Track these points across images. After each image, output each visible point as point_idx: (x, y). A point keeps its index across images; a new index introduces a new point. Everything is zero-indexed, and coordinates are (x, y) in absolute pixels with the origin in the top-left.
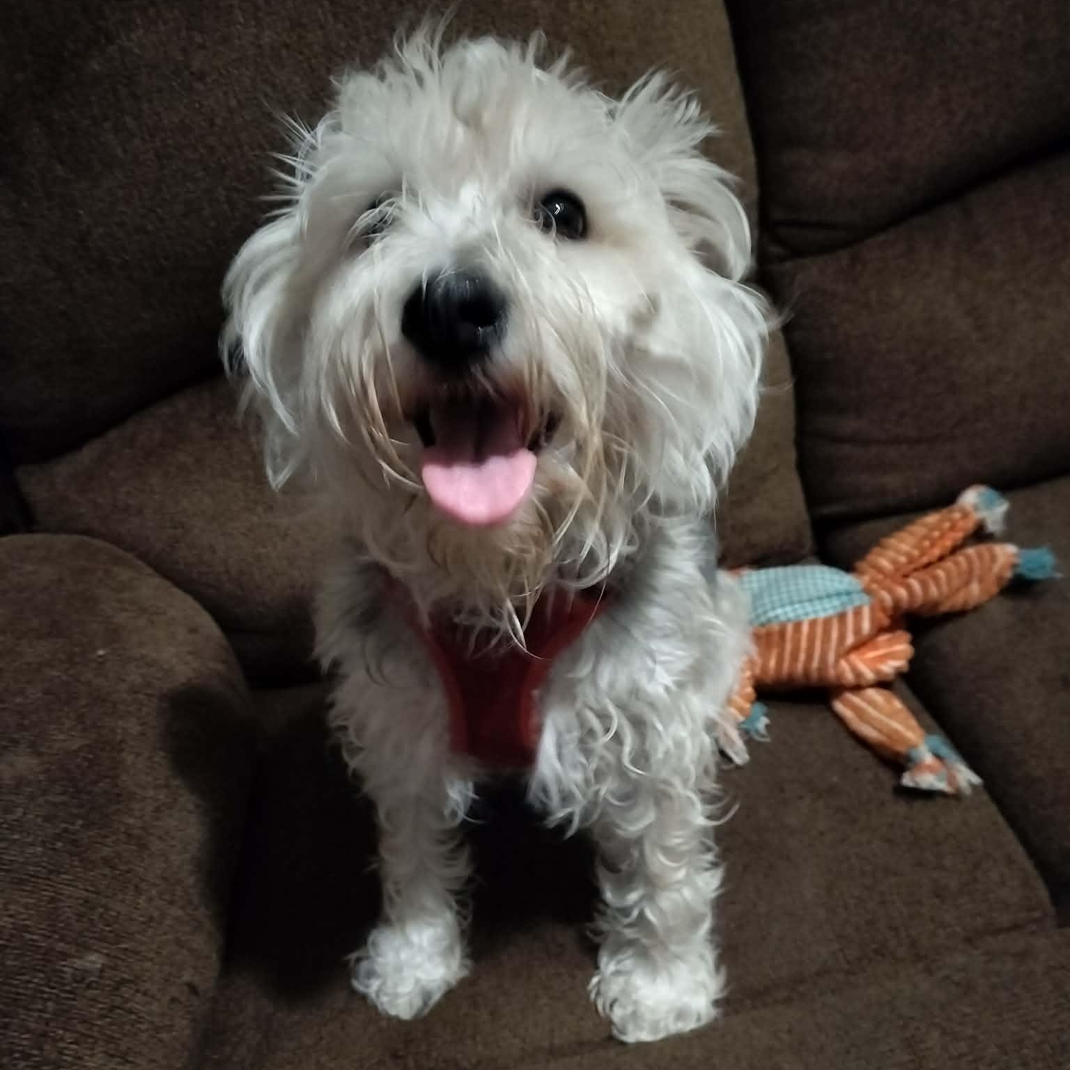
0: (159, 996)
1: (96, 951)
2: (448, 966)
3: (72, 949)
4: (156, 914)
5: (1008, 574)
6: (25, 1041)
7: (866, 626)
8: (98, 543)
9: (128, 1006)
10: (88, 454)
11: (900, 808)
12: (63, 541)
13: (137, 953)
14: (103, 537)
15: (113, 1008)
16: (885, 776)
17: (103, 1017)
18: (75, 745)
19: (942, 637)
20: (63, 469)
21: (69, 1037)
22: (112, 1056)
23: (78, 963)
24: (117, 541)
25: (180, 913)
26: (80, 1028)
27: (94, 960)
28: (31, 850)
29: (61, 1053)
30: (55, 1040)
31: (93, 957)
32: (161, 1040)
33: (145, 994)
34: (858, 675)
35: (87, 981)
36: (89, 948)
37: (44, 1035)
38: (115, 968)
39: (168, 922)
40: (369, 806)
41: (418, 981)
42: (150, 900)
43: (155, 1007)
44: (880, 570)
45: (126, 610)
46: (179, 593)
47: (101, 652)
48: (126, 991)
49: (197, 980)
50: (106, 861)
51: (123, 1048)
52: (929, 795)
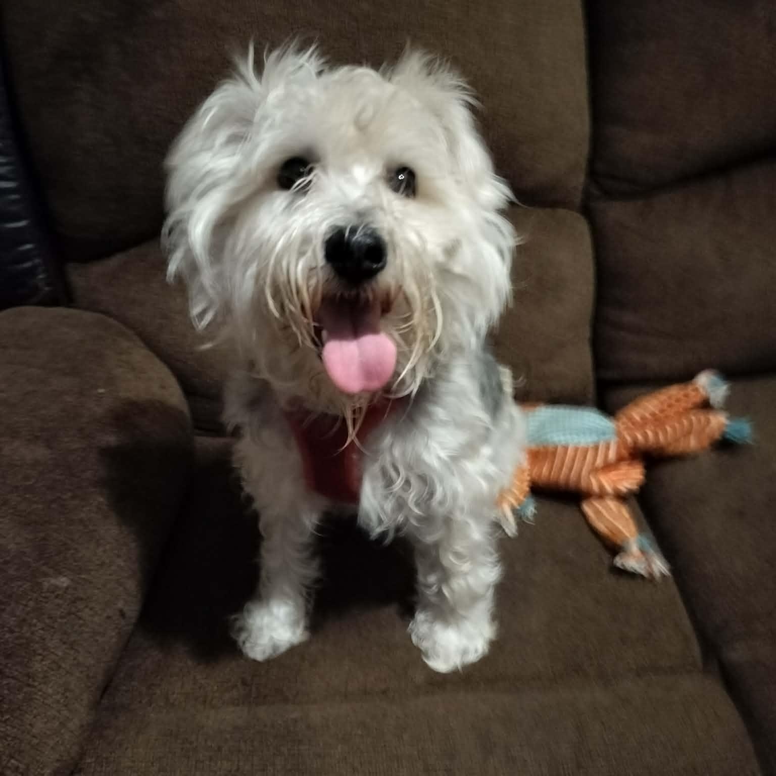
0: (99, 612)
1: (65, 576)
2: (294, 633)
3: (51, 571)
4: (107, 561)
5: (717, 436)
6: (12, 621)
7: (612, 455)
8: (111, 321)
9: (79, 614)
10: (115, 261)
11: (610, 580)
12: (88, 316)
13: (91, 583)
14: (116, 317)
15: (69, 614)
16: (606, 556)
17: (62, 617)
18: (76, 446)
19: (667, 472)
20: (98, 269)
21: (40, 625)
22: (65, 643)
23: (53, 581)
24: (125, 322)
25: (122, 564)
26: (47, 621)
27: (63, 581)
28: (35, 506)
29: (33, 633)
30: (30, 625)
31: (64, 579)
32: (97, 641)
33: (91, 609)
34: (601, 487)
35: (56, 593)
36: (60, 573)
37: (24, 620)
38: (75, 589)
39: (113, 568)
40: (255, 517)
41: (272, 638)
42: (105, 551)
43: (96, 619)
44: (631, 419)
45: (121, 367)
46: (157, 361)
47: (101, 391)
48: (80, 605)
49: (126, 609)
50: (81, 521)
51: (72, 639)
52: (632, 575)
